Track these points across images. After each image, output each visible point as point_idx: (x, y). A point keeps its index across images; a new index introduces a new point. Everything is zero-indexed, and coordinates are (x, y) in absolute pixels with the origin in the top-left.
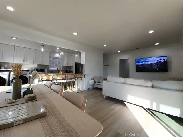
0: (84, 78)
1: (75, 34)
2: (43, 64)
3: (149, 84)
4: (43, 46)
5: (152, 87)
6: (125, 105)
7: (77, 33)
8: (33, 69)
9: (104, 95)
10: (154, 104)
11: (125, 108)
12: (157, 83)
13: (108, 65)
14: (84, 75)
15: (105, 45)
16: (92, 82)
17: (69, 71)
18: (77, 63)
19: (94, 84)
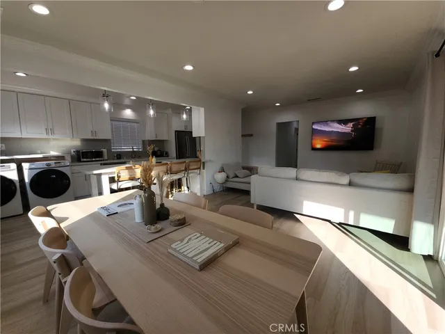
0: (204, 169)
1: (189, 68)
2: (95, 138)
3: (345, 180)
4: (106, 95)
5: (350, 184)
6: (298, 220)
7: (193, 67)
8: (72, 151)
9: (253, 204)
10: (352, 214)
11: (298, 225)
12: (359, 178)
13: (251, 135)
14: (204, 163)
15: (250, 92)
16: (221, 177)
17: (159, 153)
18: (178, 133)
19: (226, 181)
